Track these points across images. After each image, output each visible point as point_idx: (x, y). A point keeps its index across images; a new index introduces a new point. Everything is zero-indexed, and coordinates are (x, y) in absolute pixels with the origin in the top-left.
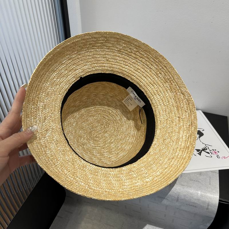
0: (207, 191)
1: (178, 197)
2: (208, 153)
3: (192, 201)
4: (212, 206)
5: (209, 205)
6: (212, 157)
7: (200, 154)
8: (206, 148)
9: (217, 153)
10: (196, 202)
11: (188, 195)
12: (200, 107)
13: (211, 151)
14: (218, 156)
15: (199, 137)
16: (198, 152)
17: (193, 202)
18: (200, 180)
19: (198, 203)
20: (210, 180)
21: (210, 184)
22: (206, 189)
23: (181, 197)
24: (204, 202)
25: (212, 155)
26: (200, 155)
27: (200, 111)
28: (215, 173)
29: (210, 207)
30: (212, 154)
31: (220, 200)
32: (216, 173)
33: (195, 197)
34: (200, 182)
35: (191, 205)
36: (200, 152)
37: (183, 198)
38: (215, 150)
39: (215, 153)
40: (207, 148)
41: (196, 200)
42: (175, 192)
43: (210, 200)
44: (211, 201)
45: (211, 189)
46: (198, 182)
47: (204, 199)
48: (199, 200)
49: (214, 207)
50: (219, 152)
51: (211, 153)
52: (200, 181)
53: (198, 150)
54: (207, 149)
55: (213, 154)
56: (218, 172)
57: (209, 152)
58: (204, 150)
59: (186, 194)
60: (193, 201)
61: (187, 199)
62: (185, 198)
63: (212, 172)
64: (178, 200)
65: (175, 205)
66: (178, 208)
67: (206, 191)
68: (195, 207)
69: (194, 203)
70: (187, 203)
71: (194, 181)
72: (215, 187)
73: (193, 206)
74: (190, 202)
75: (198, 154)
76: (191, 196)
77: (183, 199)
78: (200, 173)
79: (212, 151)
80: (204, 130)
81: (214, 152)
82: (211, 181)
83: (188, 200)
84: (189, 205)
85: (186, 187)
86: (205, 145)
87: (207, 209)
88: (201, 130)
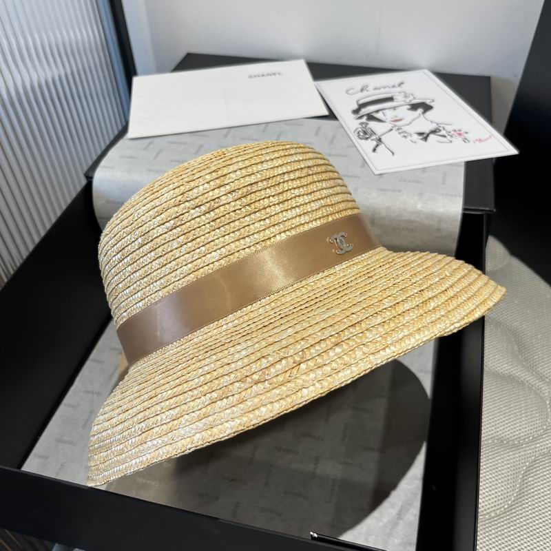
2: (444, 136)
6: (451, 142)
7: (426, 139)
8: (437, 129)
9: (464, 134)
13: (449, 132)
14: (465, 140)
16: (421, 137)
22: (435, 192)
24: (430, 216)
25: (452, 139)
26: (425, 141)
27: (426, 71)
28: (455, 166)
30: (452, 137)
31: (465, 209)
32: (458, 166)
34: (422, 183)
35: (403, 229)
36: (425, 136)
37: (384, 214)
38: (460, 131)
39: (460, 134)
40: (441, 128)
50: (466, 133)
51: (449, 135)
52: (422, 180)
53: (421, 134)
54: (440, 130)
55: (454, 137)
56: (463, 164)
57: (446, 135)
58: (433, 132)
61: (393, 215)
62: (389, 213)
63: (450, 165)
64: (373, 221)
70: (394, 226)
71: (409, 181)
73: (407, 229)
74: (400, 221)
75: (422, 139)
77: (384, 219)
78: (424, 169)
79: (453, 132)
80: (434, 101)
81: (456, 134)
85: (390, 193)
86: (437, 124)
87: (438, 230)
88: (428, 102)
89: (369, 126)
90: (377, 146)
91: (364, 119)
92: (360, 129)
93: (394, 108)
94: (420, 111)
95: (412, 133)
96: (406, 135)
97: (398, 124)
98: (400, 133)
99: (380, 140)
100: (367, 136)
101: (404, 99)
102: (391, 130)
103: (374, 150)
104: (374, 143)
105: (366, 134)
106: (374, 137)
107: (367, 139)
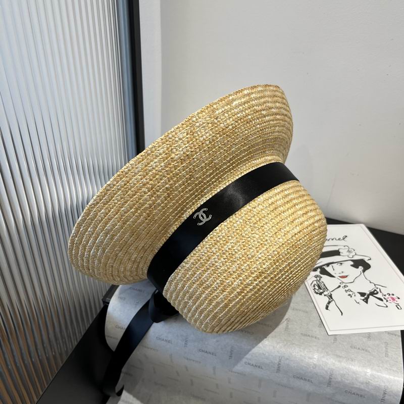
0: (382, 367)
1: (330, 379)
2: (381, 300)
3: (355, 386)
4: (390, 395)
5: (385, 394)
6: (387, 307)
7: (366, 300)
8: (375, 290)
9: (397, 300)
10: (363, 388)
11: (348, 375)
12: (361, 219)
13: (385, 295)
14: (398, 306)
15: (364, 271)
16: (363, 298)
17: (358, 387)
18: (369, 347)
19: (366, 389)
20: (386, 349)
21: (387, 355)
22: (381, 365)
23: (335, 379)
24: (377, 388)
25: (387, 304)
26: (367, 302)
27: (363, 226)
28: (394, 336)
29: (387, 397)
30: (387, 301)
32: (396, 335)
33: (361, 379)
34: (369, 352)
35: (354, 394)
36: (365, 297)
37: (340, 380)
38: (393, 295)
39: (393, 299)
40: (378, 290)
41: (362, 383)
42: (326, 369)
43: (387, 384)
44: (390, 387)
45: (389, 366)
46: (366, 351)
47: (377, 382)
48: (368, 383)
49: (396, 397)
50: (399, 298)
51: (385, 299)
52: (369, 349)
53: (362, 294)
54: (377, 293)
55: (389, 301)
56: (400, 334)
57: (382, 298)
58: (372, 293)
59: (345, 373)
60: (357, 385)
61: (346, 381)
62: (343, 379)
63: (389, 333)
64: (329, 383)
65: (325, 392)
66: (329, 399)
67: (381, 369)
68: (361, 396)
69: (359, 389)
70: (347, 390)
71: (359, 349)
72: (397, 362)
73: (357, 394)
74: (352, 388)
75: (363, 300)
76: (355, 376)
77: (339, 383)
78: (369, 336)
79: (387, 296)
80: (370, 259)
81: (390, 299)
82: (389, 350)
83: (349, 383)
84: (351, 393)
85: (344, 360)
86: (375, 285)
87: (383, 400)
88: (366, 259)
89: (322, 280)
90: (329, 303)
91: (318, 273)
92: (315, 282)
93: (341, 263)
94: (361, 268)
95: (356, 292)
96: (351, 293)
97: (344, 280)
98: (346, 291)
99: (331, 296)
100: (321, 291)
101: (348, 254)
102: (340, 286)
103: (327, 308)
104: (327, 299)
105: (320, 289)
106: (326, 293)
107: (321, 294)
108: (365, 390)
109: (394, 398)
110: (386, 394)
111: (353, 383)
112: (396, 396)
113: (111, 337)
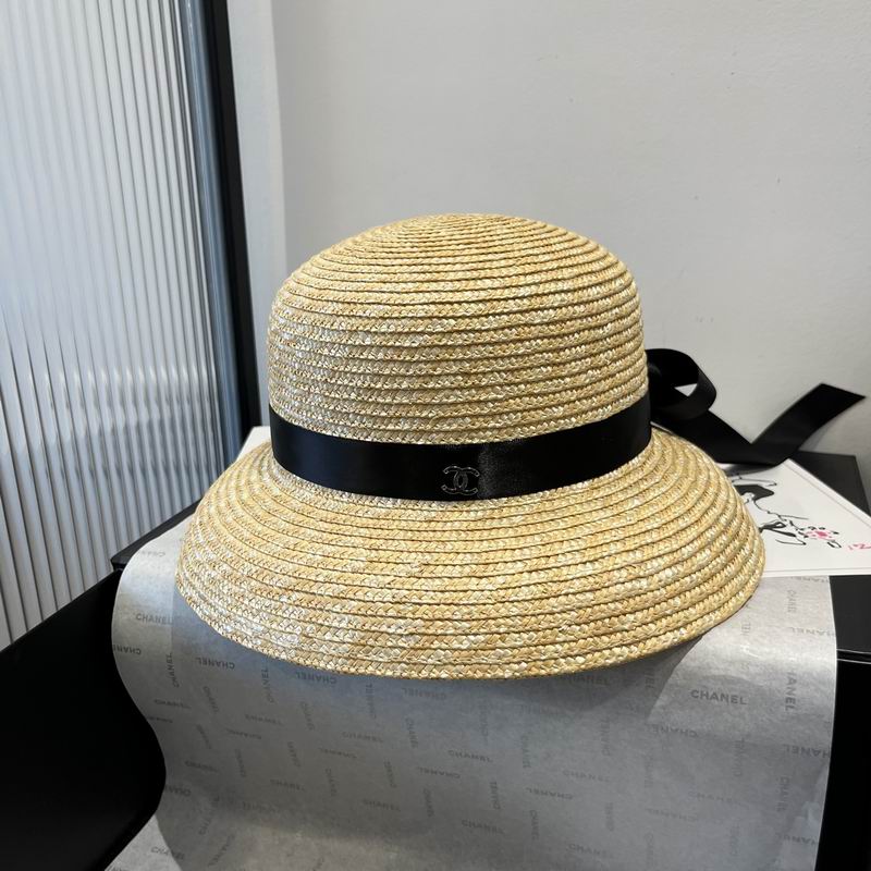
0: (778, 627)
3: (715, 672)
4: (807, 685)
5: (792, 681)
10: (734, 675)
17: (722, 673)
19: (745, 677)
20: (791, 600)
21: (792, 608)
22: (776, 624)
24: (771, 671)
29: (799, 692)
32: (817, 582)
35: (715, 696)
41: (732, 663)
47: (770, 653)
49: (822, 688)
56: (827, 581)
68: (734, 699)
69: (726, 680)
70: (694, 688)
73: (723, 696)
74: (706, 678)
82: (797, 602)
84: (707, 695)
87: (790, 701)
108: (739, 681)
109: (817, 690)
110: (795, 681)
111: (708, 664)
112: (824, 684)
113: (126, 650)
